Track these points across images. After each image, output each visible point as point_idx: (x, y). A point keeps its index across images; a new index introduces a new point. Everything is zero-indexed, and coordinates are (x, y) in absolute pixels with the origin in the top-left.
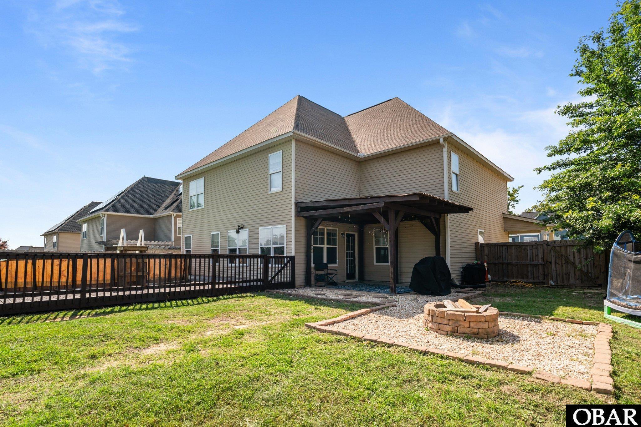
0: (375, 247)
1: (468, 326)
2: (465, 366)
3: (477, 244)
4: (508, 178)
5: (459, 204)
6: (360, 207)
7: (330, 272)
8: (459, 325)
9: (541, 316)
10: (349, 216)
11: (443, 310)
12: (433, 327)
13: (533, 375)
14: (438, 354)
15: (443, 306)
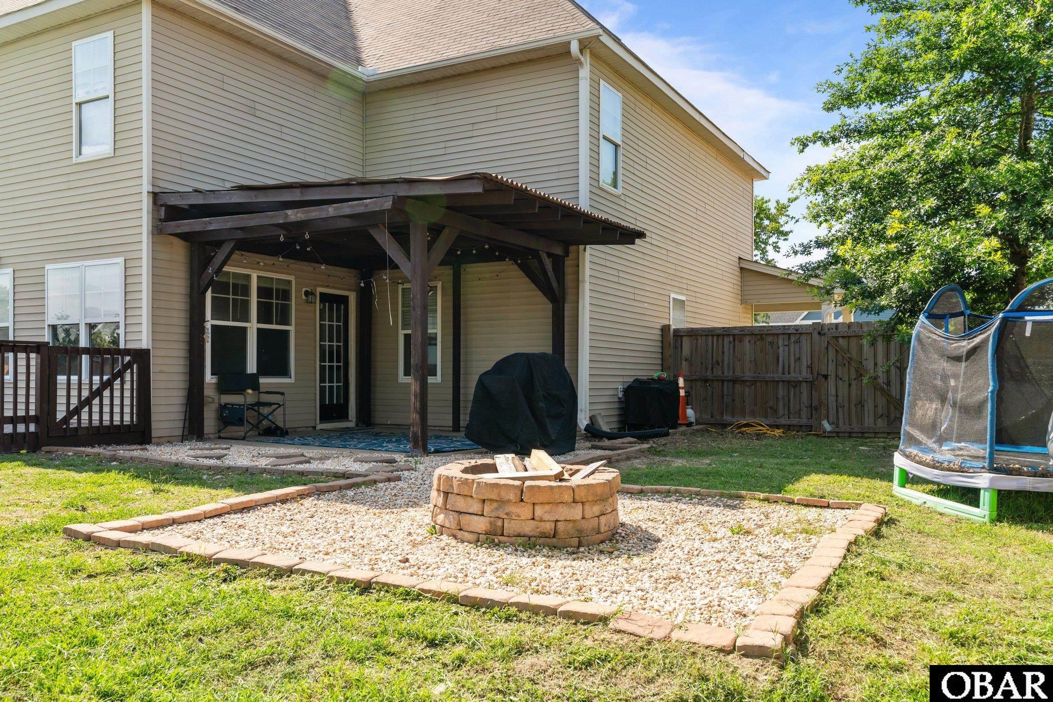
0: (402, 333)
1: (530, 516)
2: (456, 614)
3: (665, 329)
4: (754, 169)
5: (605, 217)
6: (331, 210)
7: (265, 398)
8: (507, 514)
9: (744, 493)
10: (307, 236)
11: (488, 477)
12: (447, 525)
13: (611, 626)
14: (397, 587)
15: (493, 469)
